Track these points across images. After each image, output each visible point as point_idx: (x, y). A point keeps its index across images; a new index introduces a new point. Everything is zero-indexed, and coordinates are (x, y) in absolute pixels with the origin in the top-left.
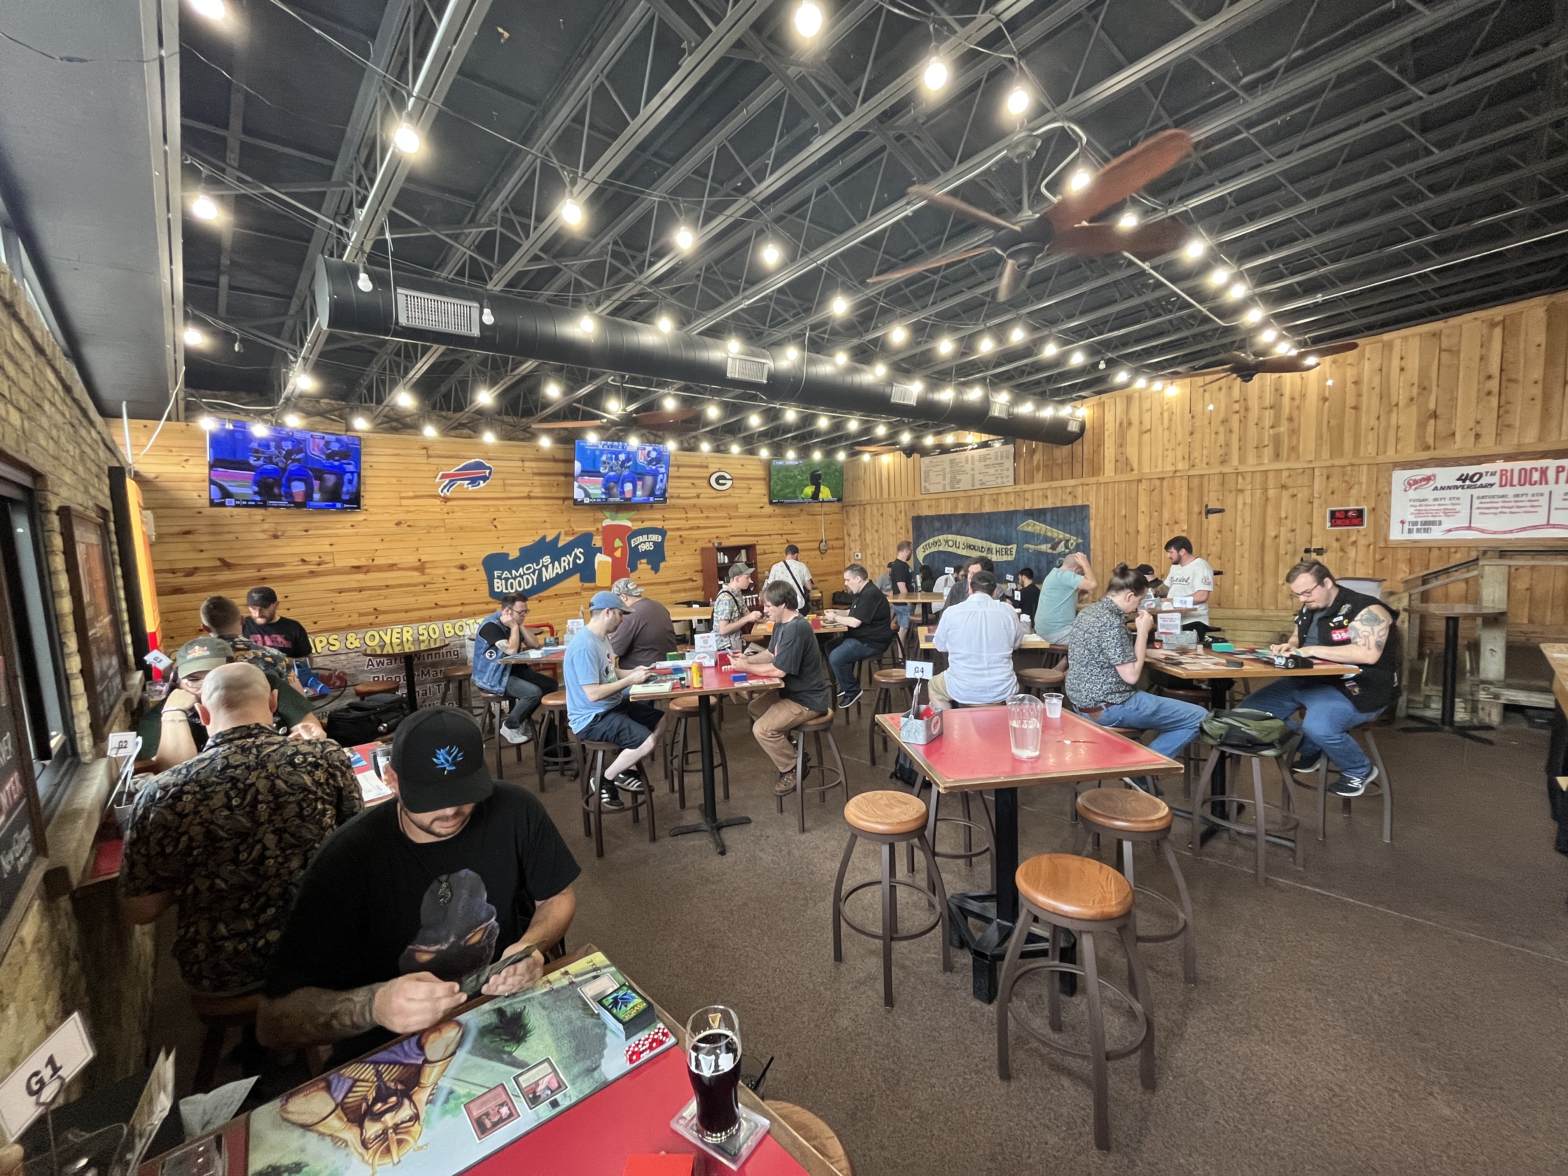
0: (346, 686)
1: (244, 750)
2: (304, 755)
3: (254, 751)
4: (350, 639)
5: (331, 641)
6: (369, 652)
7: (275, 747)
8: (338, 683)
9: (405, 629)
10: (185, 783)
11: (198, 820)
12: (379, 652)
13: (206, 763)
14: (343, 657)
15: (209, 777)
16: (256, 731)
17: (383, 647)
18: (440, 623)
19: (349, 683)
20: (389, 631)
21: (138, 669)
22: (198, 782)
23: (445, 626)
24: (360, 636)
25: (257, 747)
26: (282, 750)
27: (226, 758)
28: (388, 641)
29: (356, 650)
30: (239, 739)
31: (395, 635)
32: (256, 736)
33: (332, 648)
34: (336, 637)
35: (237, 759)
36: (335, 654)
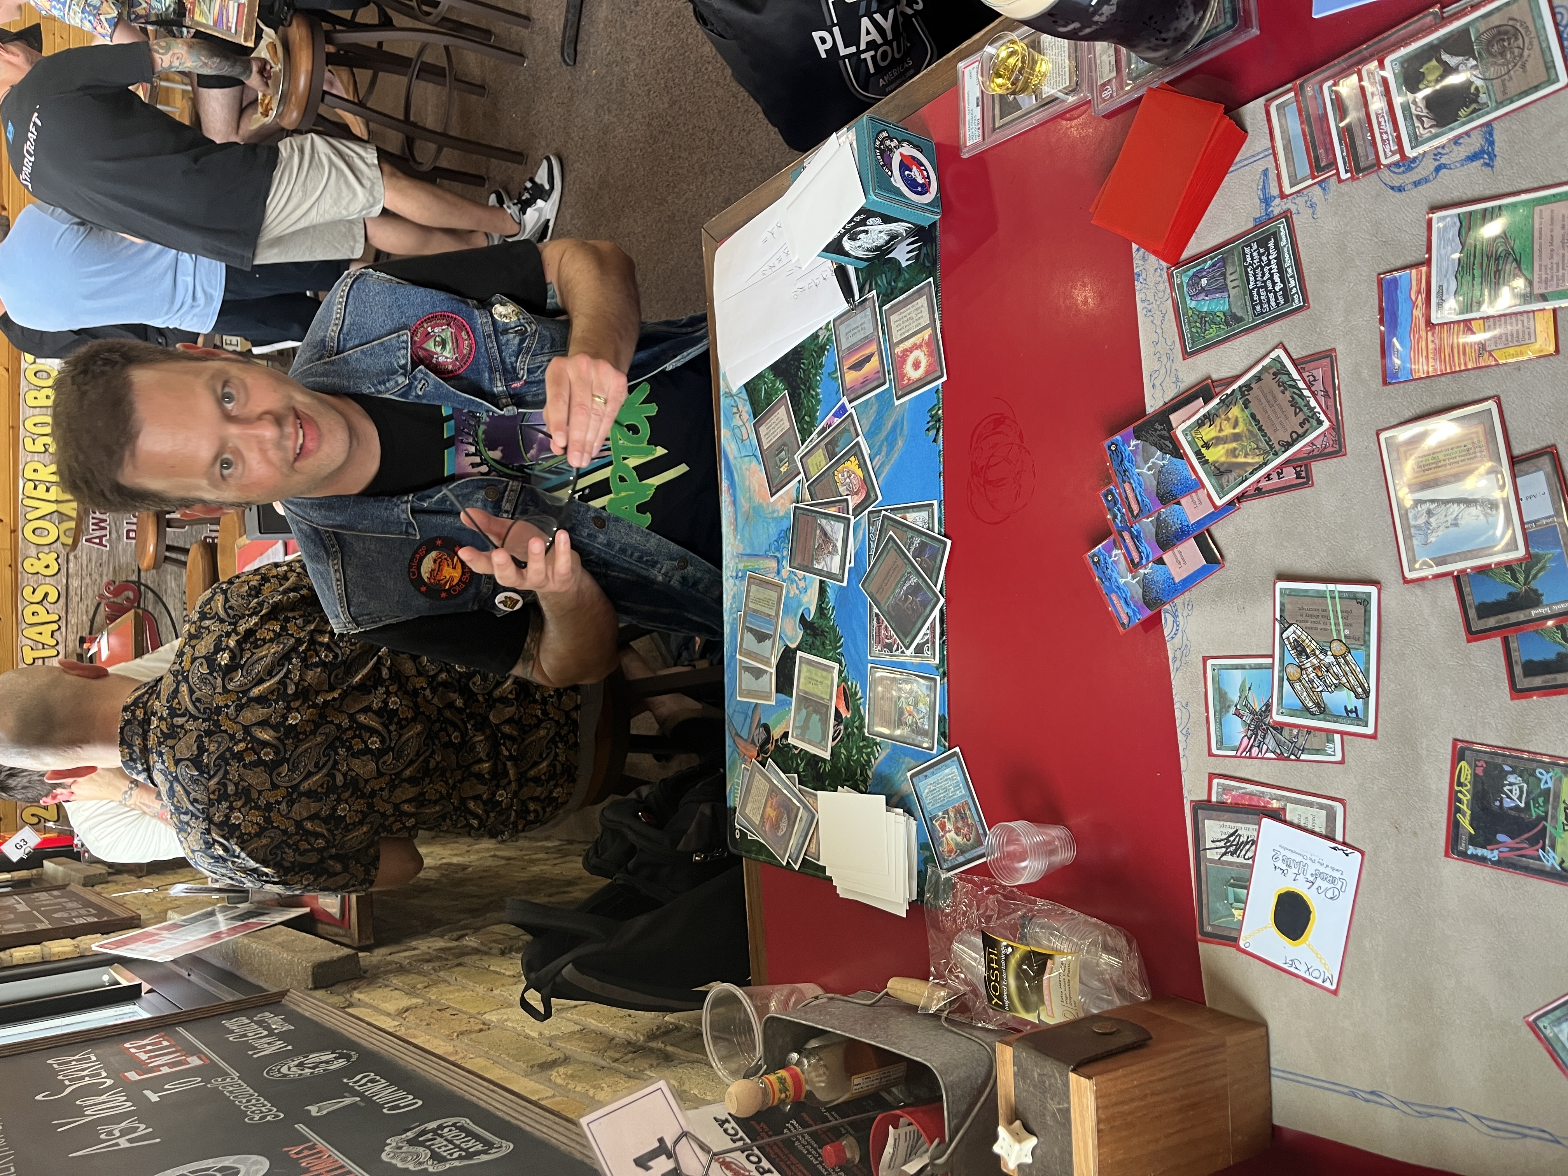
0: (139, 583)
1: (172, 734)
2: (218, 649)
3: (179, 721)
4: (39, 567)
5: (38, 596)
6: (70, 541)
7: (184, 688)
8: (131, 595)
9: (29, 474)
10: (209, 819)
11: (283, 807)
12: (72, 524)
13: (178, 788)
14: (75, 583)
15: (207, 788)
16: (140, 714)
17: (63, 517)
18: (24, 412)
19: (134, 578)
20: (27, 502)
21: (42, 866)
22: (211, 803)
23: (31, 402)
24: (33, 551)
25: (173, 713)
26: (194, 680)
27: (177, 762)
28: (53, 507)
29: (64, 561)
30: (145, 739)
31: (41, 492)
32: (149, 714)
33: (53, 597)
34: (28, 591)
35: (186, 747)
36: (65, 594)
